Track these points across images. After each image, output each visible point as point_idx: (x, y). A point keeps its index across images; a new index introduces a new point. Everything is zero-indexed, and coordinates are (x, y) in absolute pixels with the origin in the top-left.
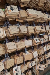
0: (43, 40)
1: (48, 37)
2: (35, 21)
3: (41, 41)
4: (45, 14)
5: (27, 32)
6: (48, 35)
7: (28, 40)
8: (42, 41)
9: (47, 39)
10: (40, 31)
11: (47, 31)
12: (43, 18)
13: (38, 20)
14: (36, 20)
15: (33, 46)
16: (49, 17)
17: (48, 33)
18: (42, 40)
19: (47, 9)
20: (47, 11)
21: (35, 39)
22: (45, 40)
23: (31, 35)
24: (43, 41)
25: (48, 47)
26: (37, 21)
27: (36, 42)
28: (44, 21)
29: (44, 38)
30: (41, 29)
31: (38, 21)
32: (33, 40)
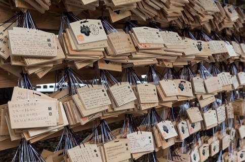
0: (185, 126)
1: (203, 116)
2: (157, 65)
3: (181, 132)
4: (187, 39)
5: (136, 105)
6: (202, 107)
7: (139, 132)
8: (183, 131)
9: (199, 124)
10: (177, 96)
11: (199, 97)
12: (183, 53)
13: (166, 60)
14: (161, 60)
15: (157, 150)
16: (200, 49)
17: (200, 102)
18: (183, 128)
19: (191, 23)
20: (192, 28)
21: (160, 125)
22: (193, 126)
23: (147, 112)
24: (186, 130)
25: (204, 150)
26: (165, 62)
27: (166, 136)
28: (187, 64)
29: (190, 121)
30: (178, 91)
31: (166, 64)
32: (156, 132)
